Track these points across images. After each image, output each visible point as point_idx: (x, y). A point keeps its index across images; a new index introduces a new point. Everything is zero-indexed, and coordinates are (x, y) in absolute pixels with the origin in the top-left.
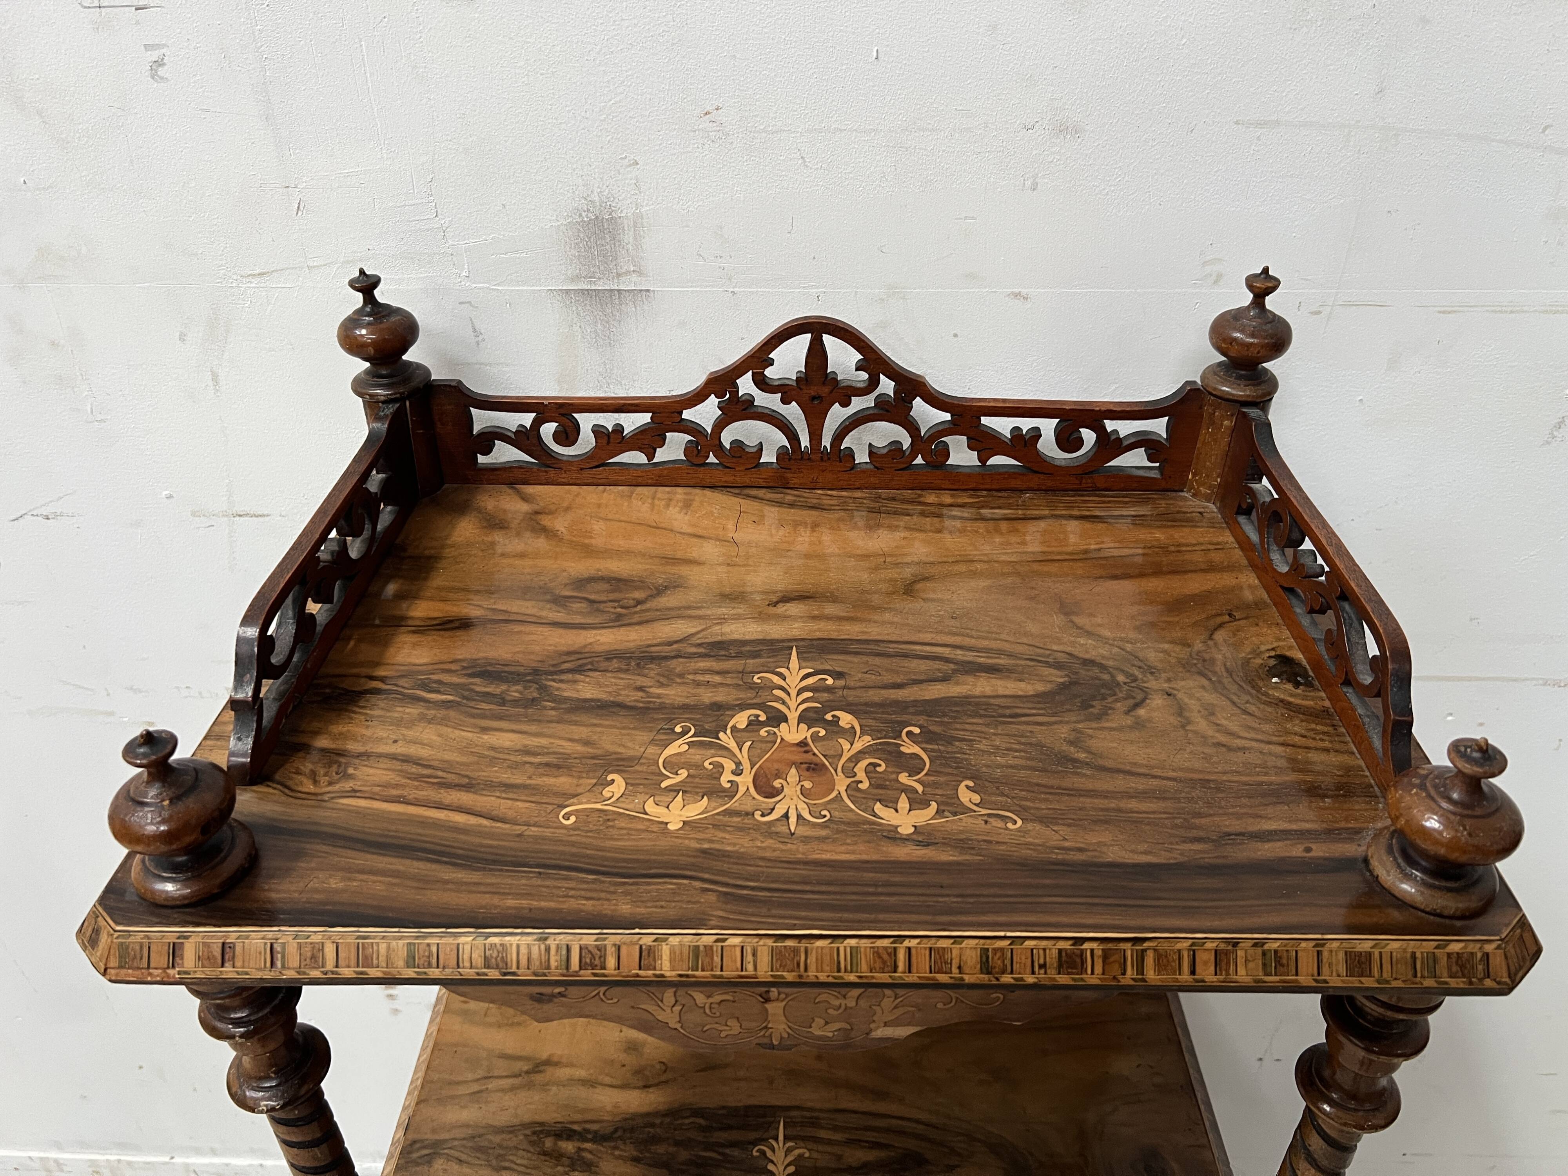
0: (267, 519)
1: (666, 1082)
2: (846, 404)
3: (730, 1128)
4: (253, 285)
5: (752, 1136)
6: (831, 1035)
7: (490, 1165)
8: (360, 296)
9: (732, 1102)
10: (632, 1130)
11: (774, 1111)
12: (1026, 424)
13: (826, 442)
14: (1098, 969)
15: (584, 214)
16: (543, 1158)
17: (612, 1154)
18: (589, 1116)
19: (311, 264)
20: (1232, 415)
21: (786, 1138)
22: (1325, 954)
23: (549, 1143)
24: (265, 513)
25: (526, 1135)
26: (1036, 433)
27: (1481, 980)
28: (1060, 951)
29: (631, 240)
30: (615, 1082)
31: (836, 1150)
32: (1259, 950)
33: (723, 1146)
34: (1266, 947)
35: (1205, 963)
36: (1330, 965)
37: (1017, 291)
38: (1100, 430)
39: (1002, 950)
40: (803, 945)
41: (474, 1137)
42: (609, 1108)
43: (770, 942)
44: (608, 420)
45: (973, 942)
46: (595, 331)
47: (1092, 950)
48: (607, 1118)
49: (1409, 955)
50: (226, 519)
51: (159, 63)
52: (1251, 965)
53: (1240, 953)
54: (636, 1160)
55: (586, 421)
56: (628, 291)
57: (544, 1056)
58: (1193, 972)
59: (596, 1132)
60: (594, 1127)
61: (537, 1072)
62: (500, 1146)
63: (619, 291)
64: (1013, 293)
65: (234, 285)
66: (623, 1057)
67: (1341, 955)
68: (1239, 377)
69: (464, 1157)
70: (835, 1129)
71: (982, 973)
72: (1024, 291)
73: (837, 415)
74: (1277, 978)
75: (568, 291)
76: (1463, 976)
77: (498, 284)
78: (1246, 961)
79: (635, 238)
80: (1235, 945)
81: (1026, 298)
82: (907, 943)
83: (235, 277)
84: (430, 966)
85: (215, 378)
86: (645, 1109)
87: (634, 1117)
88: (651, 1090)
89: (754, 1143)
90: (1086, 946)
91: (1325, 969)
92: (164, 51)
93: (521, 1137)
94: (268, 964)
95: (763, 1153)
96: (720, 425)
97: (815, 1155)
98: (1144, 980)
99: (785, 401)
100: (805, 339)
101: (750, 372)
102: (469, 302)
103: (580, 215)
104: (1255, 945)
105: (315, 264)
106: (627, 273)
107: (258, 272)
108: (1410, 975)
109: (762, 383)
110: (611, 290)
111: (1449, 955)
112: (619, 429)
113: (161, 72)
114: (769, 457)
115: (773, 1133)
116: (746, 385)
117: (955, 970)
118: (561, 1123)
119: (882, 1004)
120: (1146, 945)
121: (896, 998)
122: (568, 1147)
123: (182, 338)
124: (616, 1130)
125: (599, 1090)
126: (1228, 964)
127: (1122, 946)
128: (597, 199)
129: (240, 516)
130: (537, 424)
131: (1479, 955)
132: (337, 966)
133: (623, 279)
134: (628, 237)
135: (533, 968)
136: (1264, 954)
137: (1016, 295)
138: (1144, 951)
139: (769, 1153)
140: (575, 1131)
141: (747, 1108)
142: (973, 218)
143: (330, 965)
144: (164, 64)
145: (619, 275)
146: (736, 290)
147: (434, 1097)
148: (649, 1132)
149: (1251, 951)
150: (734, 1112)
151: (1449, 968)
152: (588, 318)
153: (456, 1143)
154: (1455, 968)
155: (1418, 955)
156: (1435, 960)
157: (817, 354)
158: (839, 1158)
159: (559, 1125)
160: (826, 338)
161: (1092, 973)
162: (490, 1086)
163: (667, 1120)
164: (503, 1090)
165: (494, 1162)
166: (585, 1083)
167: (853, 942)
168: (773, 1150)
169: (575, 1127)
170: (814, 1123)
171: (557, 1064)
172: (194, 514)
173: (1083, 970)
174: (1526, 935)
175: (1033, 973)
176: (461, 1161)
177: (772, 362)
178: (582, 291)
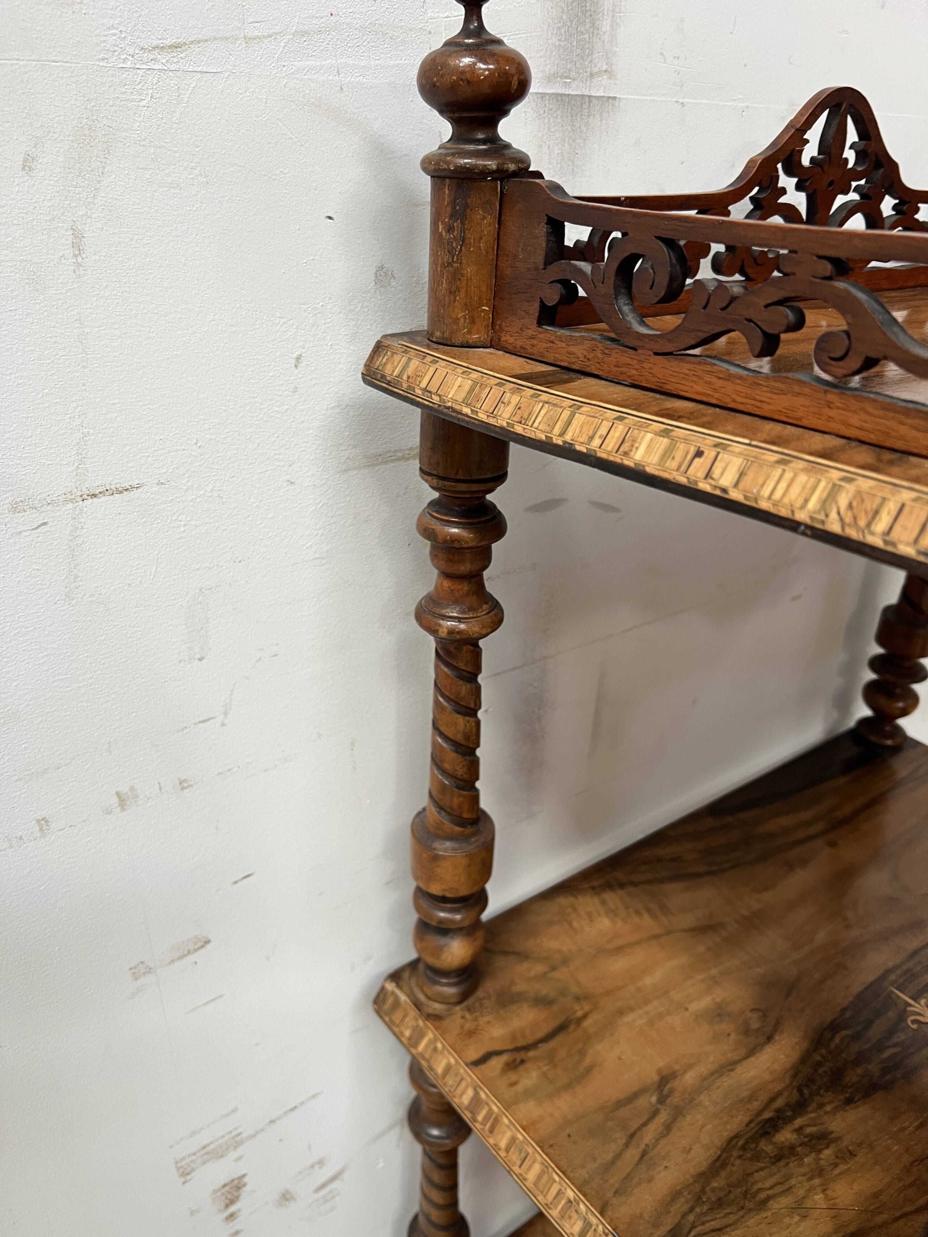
0: (136, 493)
1: (778, 1023)
2: (847, 190)
3: (871, 1021)
4: (160, 67)
5: (893, 1015)
7: (750, 1210)
16: (781, 1163)
17: (826, 1113)
18: (763, 1097)
24: (134, 483)
25: (740, 1157)
29: (608, 29)
30: (742, 1053)
33: (887, 1038)
41: (699, 1198)
48: (779, 1087)
50: (70, 506)
54: (849, 1101)
56: (598, 98)
57: (654, 1076)
59: (788, 1105)
60: (780, 1103)
61: (668, 1096)
62: (732, 1186)
63: (590, 97)
65: (128, 64)
66: (718, 1028)
69: (717, 1224)
75: (543, 96)
79: (612, 26)
83: (131, 51)
85: (78, 246)
86: (795, 1056)
87: (796, 1069)
88: (777, 1037)
93: (738, 1162)
99: (798, 187)
105: (256, 33)
106: (599, 73)
107: (168, 42)
110: (583, 96)
118: (750, 1122)
122: (786, 1136)
123: (28, 163)
124: (800, 1091)
125: (739, 1069)
129: (94, 496)
133: (595, 81)
134: (605, 25)
140: (770, 1120)
145: (592, 76)
146: (685, 100)
147: (610, 1194)
148: (826, 1072)
152: (557, 134)
153: (691, 1218)
157: (842, 128)
159: (752, 1125)
162: (646, 1140)
163: (823, 1050)
164: (662, 1136)
165: (749, 1205)
169: (767, 1115)
170: (913, 975)
171: (674, 1075)
172: (15, 508)
176: (719, 1230)
177: (807, 141)
178: (557, 95)
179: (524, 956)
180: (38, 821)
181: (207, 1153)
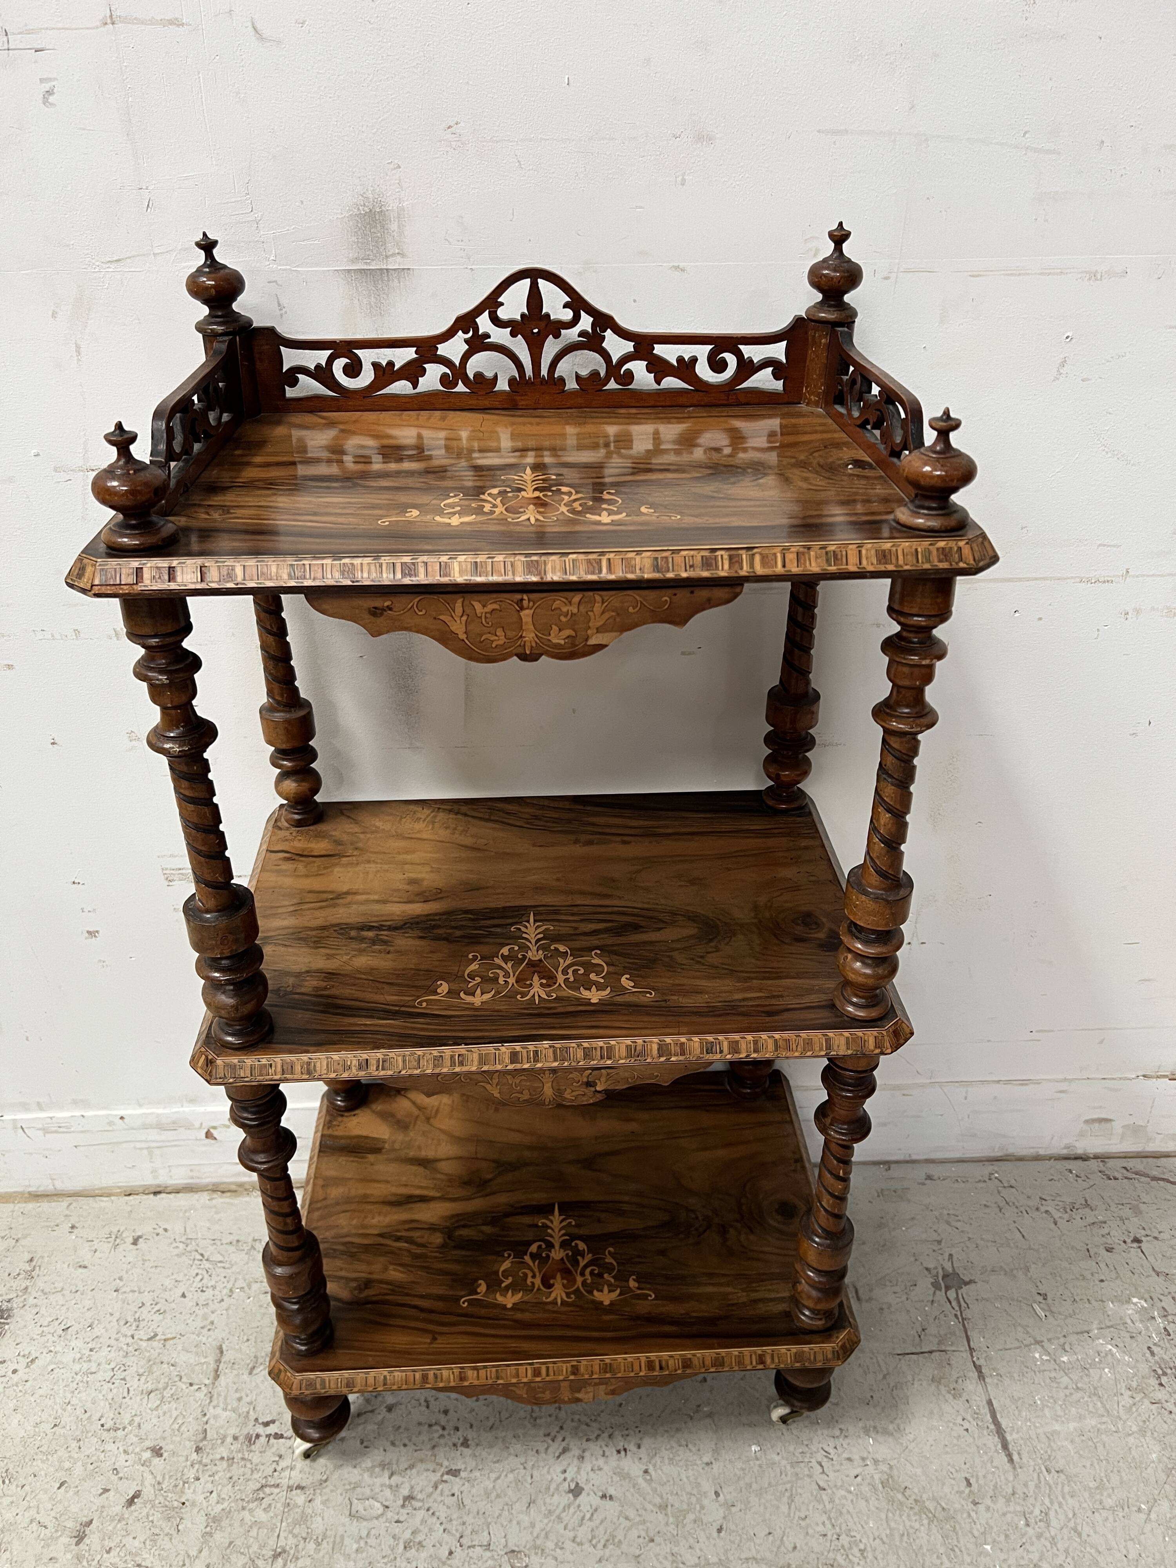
1: (442, 898)
2: (557, 336)
3: (494, 918)
4: (112, 270)
5: (510, 921)
6: (562, 642)
7: (309, 946)
8: (202, 253)
9: (493, 905)
10: (418, 923)
11: (527, 908)
12: (687, 351)
13: (544, 372)
14: (726, 566)
15: (361, 208)
16: (351, 940)
17: (403, 936)
18: (384, 918)
19: (157, 251)
20: (827, 334)
21: (535, 921)
22: (864, 552)
23: (353, 933)
25: (336, 930)
26: (694, 360)
27: (957, 563)
28: (702, 557)
29: (396, 228)
30: (401, 900)
31: (574, 925)
32: (824, 551)
33: (487, 927)
34: (828, 549)
35: (791, 560)
36: (867, 558)
37: (676, 264)
38: (739, 355)
39: (666, 558)
40: (543, 558)
42: (398, 913)
43: (523, 558)
44: (384, 356)
45: (649, 554)
46: (370, 303)
47: (722, 556)
48: (397, 918)
49: (913, 550)
50: (81, 473)
51: (50, 93)
52: (819, 560)
53: (812, 553)
54: (422, 938)
55: (367, 356)
56: (394, 270)
57: (345, 890)
58: (784, 566)
59: (389, 926)
60: (387, 923)
61: (339, 898)
62: (315, 937)
63: (387, 269)
64: (674, 266)
65: (96, 269)
66: (406, 887)
67: (873, 552)
68: (830, 306)
69: (287, 943)
70: (573, 914)
71: (654, 571)
72: (682, 265)
73: (551, 347)
74: (835, 568)
75: (349, 271)
76: (947, 561)
77: (298, 266)
78: (817, 558)
79: (399, 227)
80: (809, 549)
81: (683, 270)
82: (607, 556)
83: (97, 263)
84: (305, 578)
85: (78, 349)
86: (426, 912)
87: (418, 916)
88: (430, 903)
89: (512, 924)
90: (719, 553)
91: (864, 562)
92: (53, 83)
93: (332, 931)
94: (199, 580)
95: (519, 929)
96: (466, 357)
97: (557, 928)
98: (754, 572)
99: (513, 334)
100: (527, 282)
101: (487, 312)
102: (276, 282)
103: (359, 209)
104: (821, 548)
105: (159, 251)
106: (393, 255)
107: (115, 258)
108: (915, 562)
109: (496, 321)
110: (382, 269)
111: (938, 549)
112: (391, 364)
113: (51, 99)
114: (502, 385)
115: (527, 919)
116: (484, 322)
117: (638, 571)
118: (361, 923)
119: (595, 609)
120: (755, 550)
121: (603, 603)
122: (371, 934)
123: (54, 315)
124: (405, 924)
125: (390, 904)
126: (805, 561)
127: (740, 552)
128: (371, 196)
129: (93, 470)
130: (330, 360)
131: (956, 549)
132: (244, 580)
133: (390, 259)
134: (394, 226)
135: (371, 577)
136: (827, 553)
137: (677, 268)
138: (753, 555)
139: (523, 929)
140: (372, 926)
141: (504, 908)
142: (641, 207)
143: (240, 579)
144: (53, 93)
145: (387, 257)
146: (473, 267)
148: (430, 924)
149: (819, 552)
150: (496, 910)
151: (938, 556)
152: (364, 292)
154: (942, 557)
155: (919, 550)
156: (930, 552)
157: (535, 298)
158: (576, 928)
160: (541, 282)
161: (723, 569)
162: (303, 907)
163: (444, 917)
164: (314, 909)
165: (312, 945)
166: (378, 902)
167: (574, 556)
168: (526, 927)
169: (373, 924)
170: (556, 912)
171: (355, 893)
172: (56, 470)
173: (717, 568)
174: (986, 543)
175: (686, 570)
177: (502, 304)
178: (360, 270)
179: (356, 822)
180: (75, 630)
181: (182, 874)
